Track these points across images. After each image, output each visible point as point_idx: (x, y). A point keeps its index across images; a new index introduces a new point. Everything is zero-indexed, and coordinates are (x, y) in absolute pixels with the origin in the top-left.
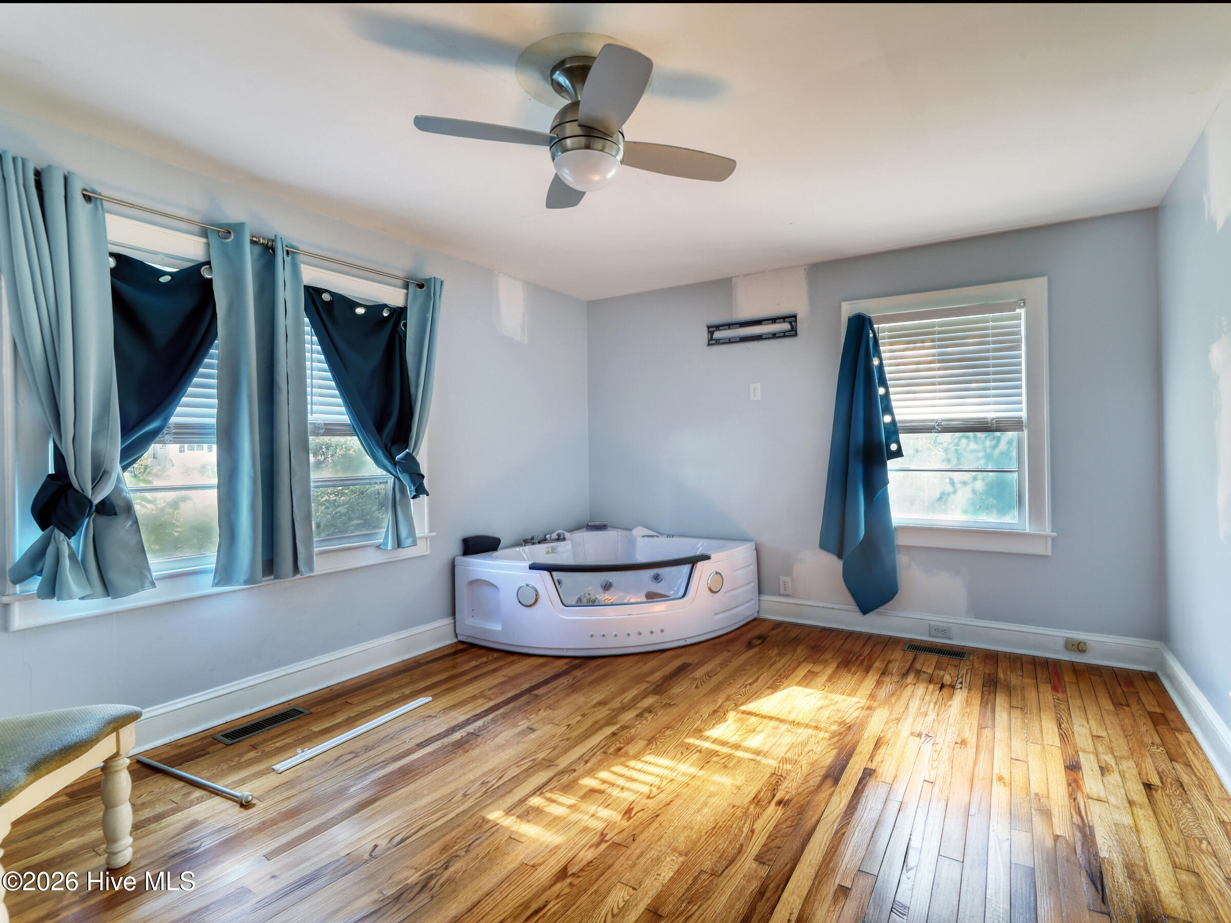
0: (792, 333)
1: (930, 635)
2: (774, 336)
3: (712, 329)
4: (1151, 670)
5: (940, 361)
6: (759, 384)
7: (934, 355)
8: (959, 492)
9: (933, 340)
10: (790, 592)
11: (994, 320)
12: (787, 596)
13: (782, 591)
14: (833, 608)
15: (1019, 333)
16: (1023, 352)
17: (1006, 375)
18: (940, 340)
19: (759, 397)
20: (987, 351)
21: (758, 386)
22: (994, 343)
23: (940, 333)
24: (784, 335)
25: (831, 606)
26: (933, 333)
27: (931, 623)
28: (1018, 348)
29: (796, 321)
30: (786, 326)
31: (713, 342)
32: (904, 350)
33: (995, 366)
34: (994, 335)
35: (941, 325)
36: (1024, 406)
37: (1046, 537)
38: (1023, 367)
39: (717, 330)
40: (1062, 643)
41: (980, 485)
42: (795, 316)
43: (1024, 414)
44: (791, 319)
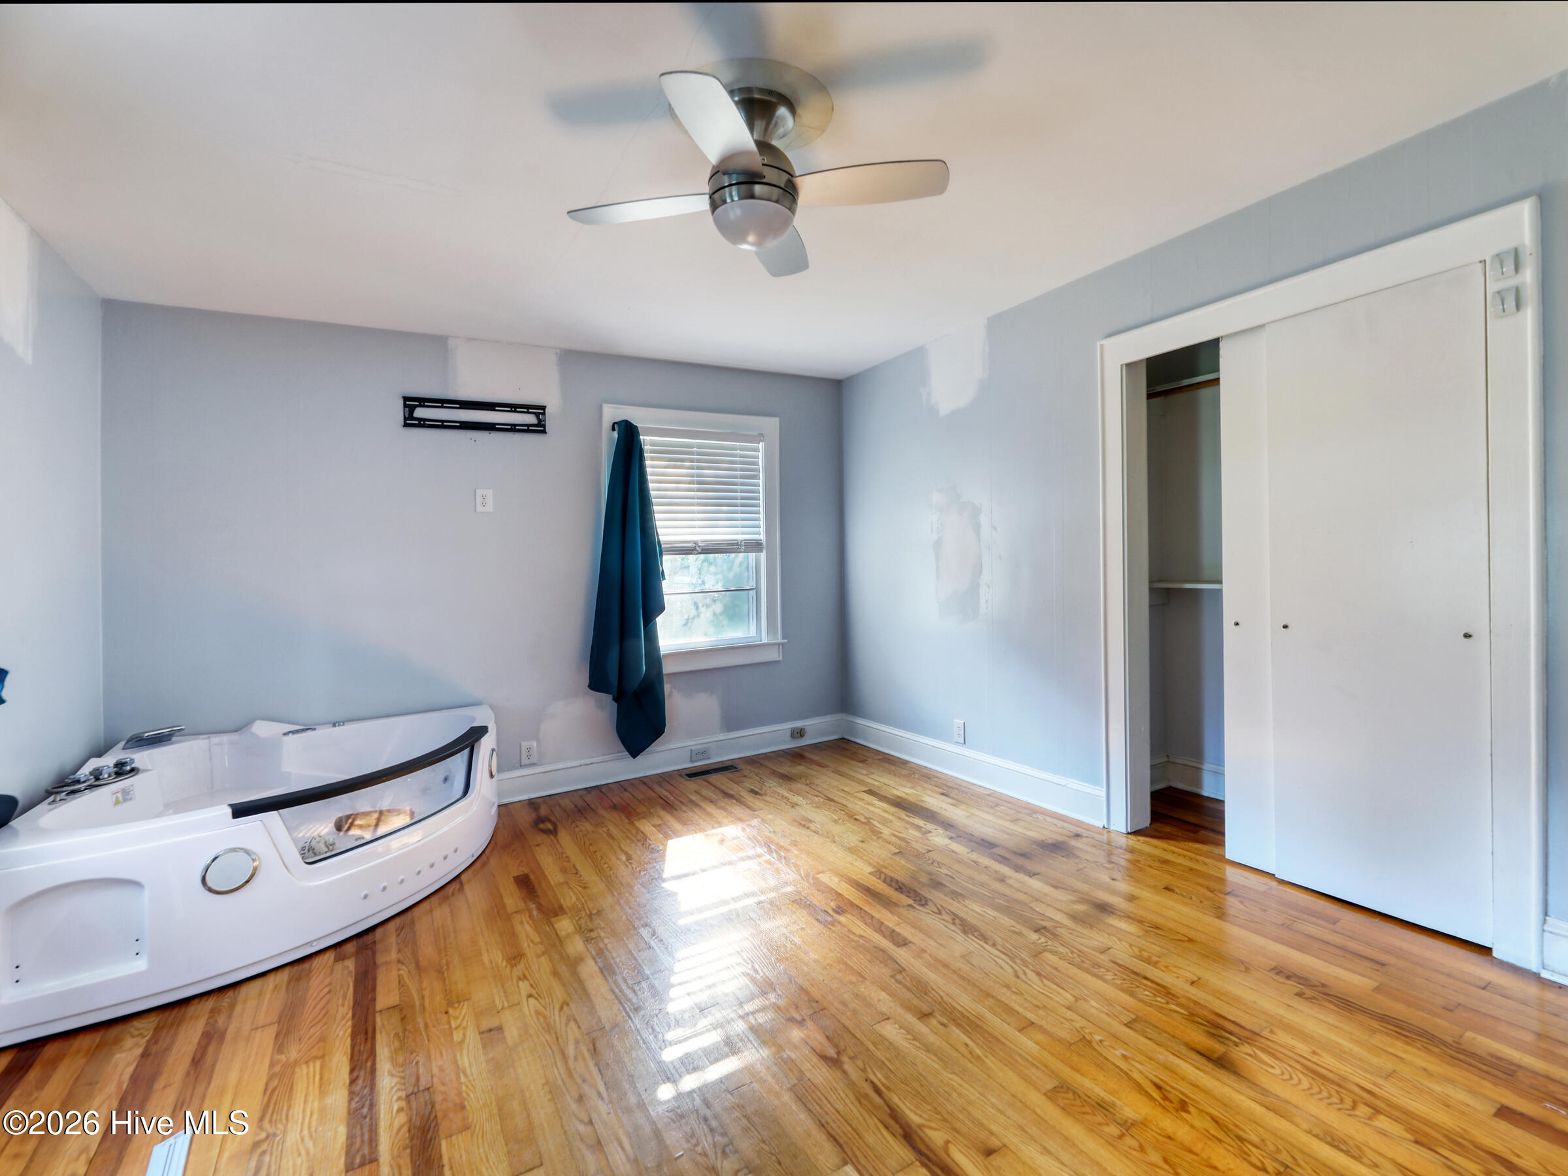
0: (539, 428)
1: (692, 761)
2: (513, 428)
3: (411, 403)
4: (840, 737)
5: (699, 483)
6: (491, 491)
7: (692, 476)
8: (702, 616)
9: (692, 461)
10: (534, 759)
11: (742, 449)
12: (533, 765)
13: (525, 761)
14: (592, 763)
15: (756, 464)
16: (761, 482)
17: (750, 500)
18: (699, 461)
19: (490, 508)
20: (736, 477)
21: (489, 493)
22: (742, 470)
23: (699, 454)
24: (527, 429)
25: (588, 761)
26: (692, 453)
27: (693, 748)
28: (756, 477)
29: (544, 414)
30: (530, 419)
31: (411, 421)
32: (666, 467)
33: (742, 491)
34: (742, 463)
35: (699, 446)
36: (762, 530)
37: (779, 644)
38: (761, 495)
39: (420, 406)
40: (788, 733)
41: (718, 607)
42: (543, 408)
43: (762, 537)
44: (539, 410)
